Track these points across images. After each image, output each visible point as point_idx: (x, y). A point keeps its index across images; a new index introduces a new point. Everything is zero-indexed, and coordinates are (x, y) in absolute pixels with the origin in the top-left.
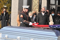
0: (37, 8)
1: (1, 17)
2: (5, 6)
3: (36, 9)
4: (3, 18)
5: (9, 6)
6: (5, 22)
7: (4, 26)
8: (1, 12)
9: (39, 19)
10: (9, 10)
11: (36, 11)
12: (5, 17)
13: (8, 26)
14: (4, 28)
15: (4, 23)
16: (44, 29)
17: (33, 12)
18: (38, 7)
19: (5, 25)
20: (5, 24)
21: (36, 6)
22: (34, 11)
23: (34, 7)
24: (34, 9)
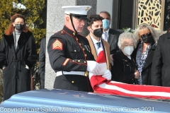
0: (156, 14)
1: (4, 52)
2: (21, 6)
3: (154, 17)
4: (11, 55)
5: (37, 4)
6: (21, 75)
7: (16, 93)
8: (4, 29)
10: (36, 23)
11: (150, 27)
12: (21, 50)
13: (34, 89)
14: (13, 97)
15: (14, 77)
17: (139, 30)
18: (161, 10)
19: (19, 87)
20: (20, 82)
21: (152, 5)
22: (144, 26)
23: (145, 8)
24: (145, 16)
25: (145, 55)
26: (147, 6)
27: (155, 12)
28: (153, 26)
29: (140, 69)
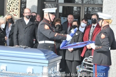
0: (16, 9)
3: (15, 10)
9: (18, 31)
16: (25, 48)
18: (19, 7)
21: (14, 5)
23: (10, 6)
24: (10, 10)
25: (10, 29)
26: (11, 5)
27: (15, 8)
28: (15, 15)
29: (8, 36)
